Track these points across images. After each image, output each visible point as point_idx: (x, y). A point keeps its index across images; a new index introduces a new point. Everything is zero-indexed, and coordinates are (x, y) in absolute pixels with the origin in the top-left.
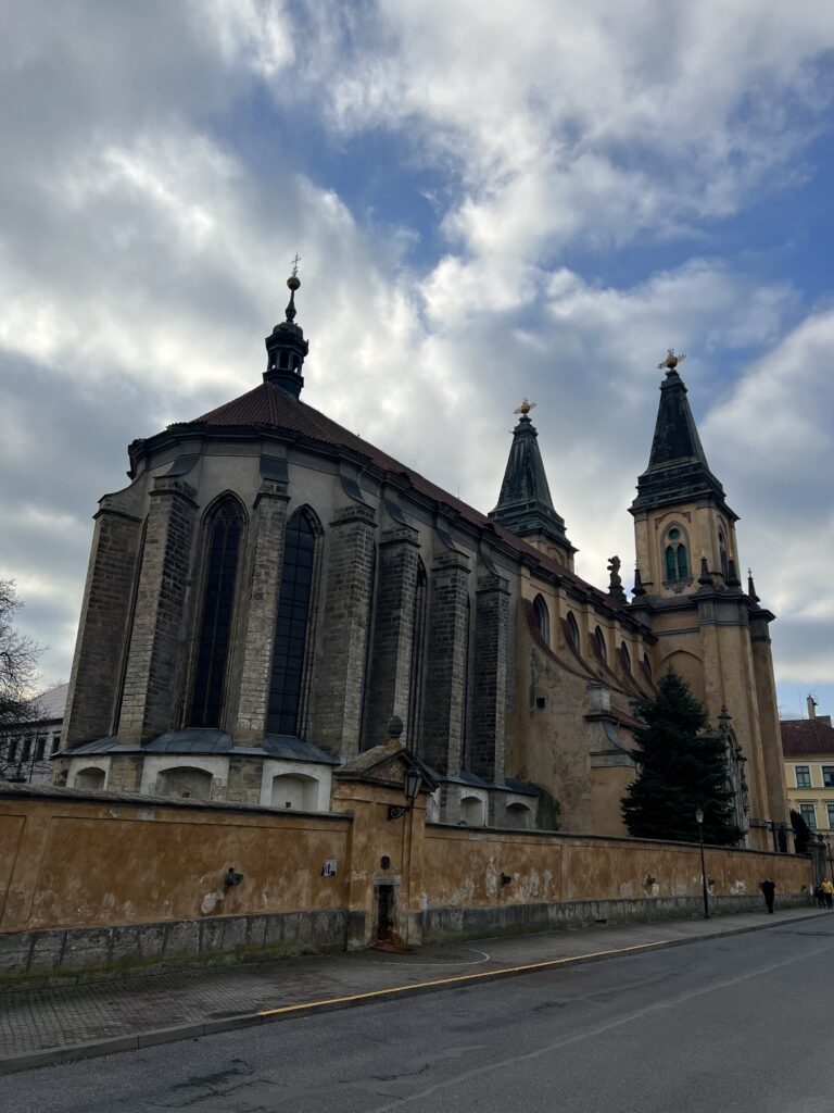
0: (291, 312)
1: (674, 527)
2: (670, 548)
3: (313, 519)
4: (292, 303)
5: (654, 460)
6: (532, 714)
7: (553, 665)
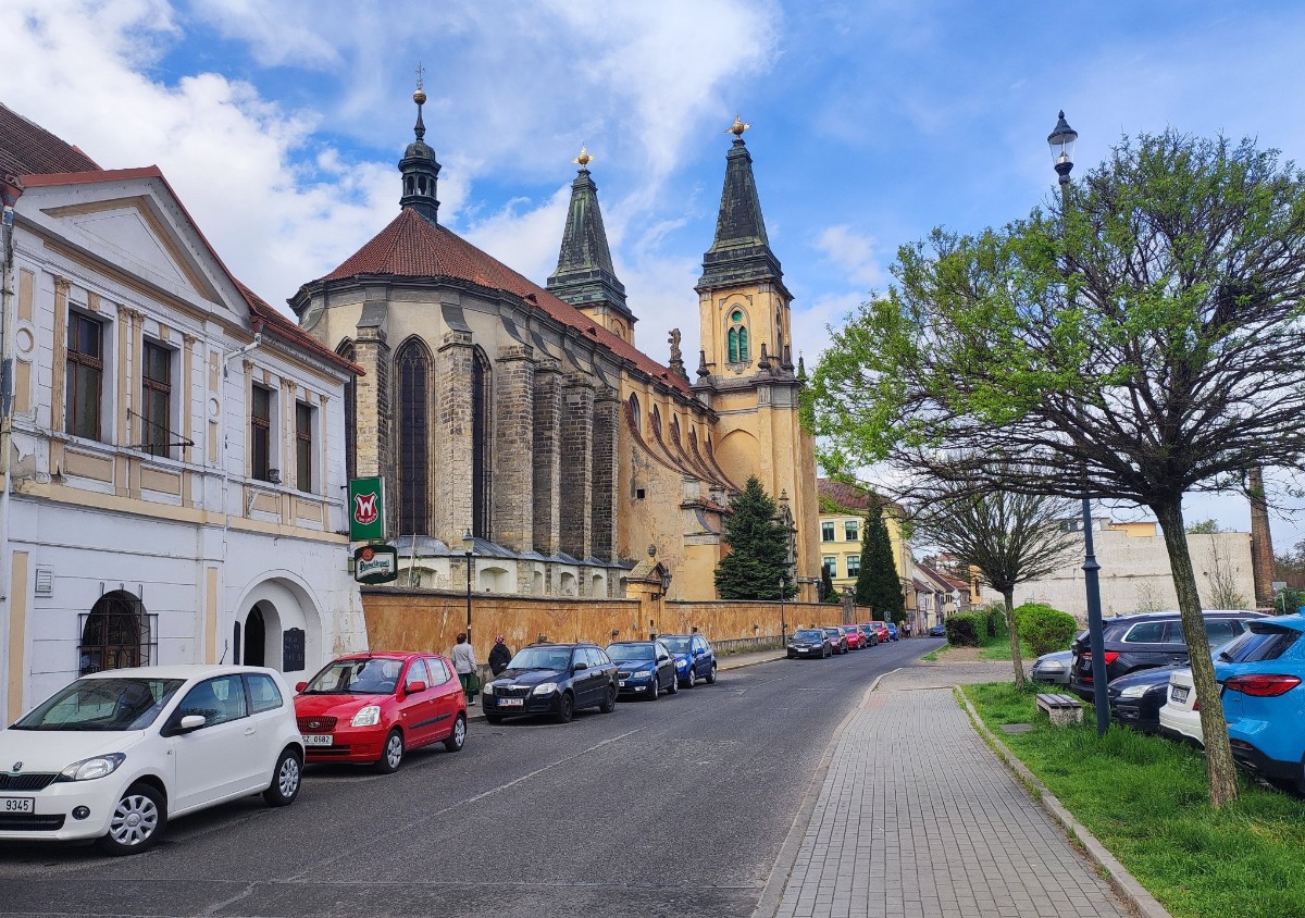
0: (420, 130)
1: (736, 309)
2: (732, 329)
3: (481, 356)
4: (420, 120)
5: (720, 236)
6: (633, 504)
7: (651, 461)
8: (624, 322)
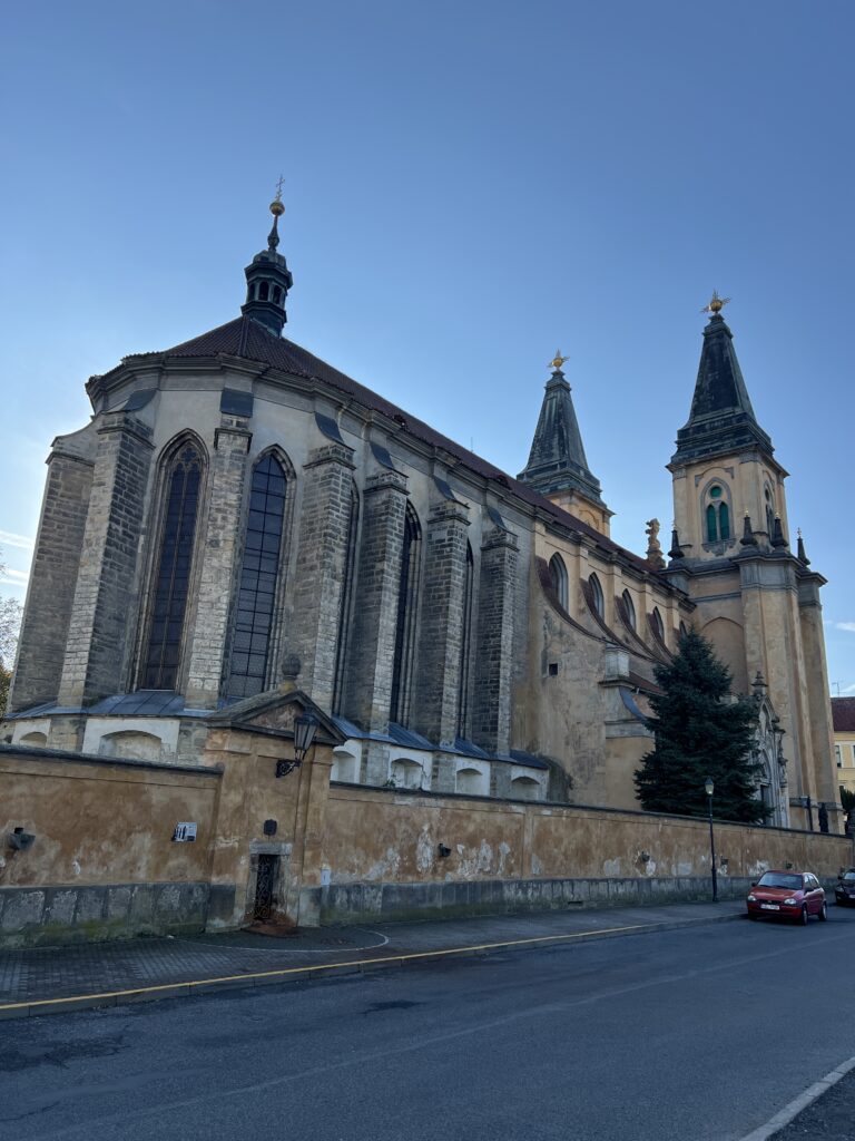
0: (274, 239)
1: (715, 484)
2: (710, 506)
3: (284, 461)
4: (275, 230)
5: (695, 411)
6: (544, 681)
7: (567, 628)
8: (598, 516)
